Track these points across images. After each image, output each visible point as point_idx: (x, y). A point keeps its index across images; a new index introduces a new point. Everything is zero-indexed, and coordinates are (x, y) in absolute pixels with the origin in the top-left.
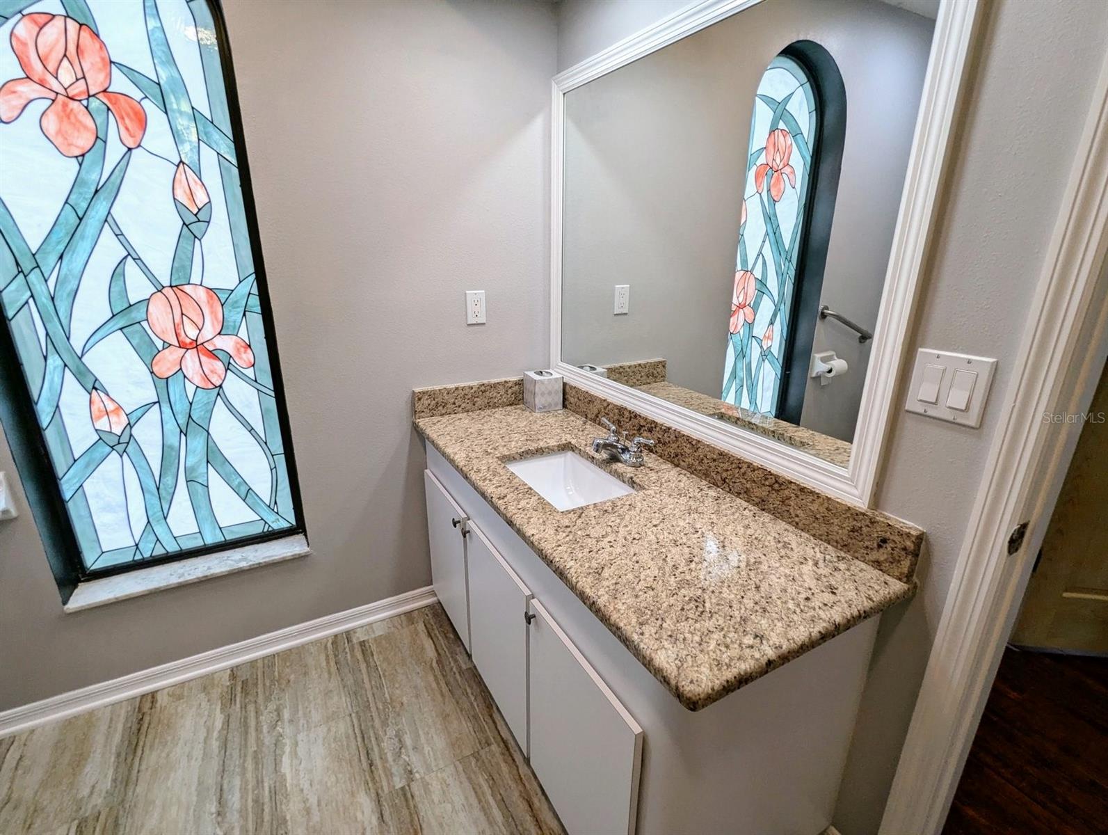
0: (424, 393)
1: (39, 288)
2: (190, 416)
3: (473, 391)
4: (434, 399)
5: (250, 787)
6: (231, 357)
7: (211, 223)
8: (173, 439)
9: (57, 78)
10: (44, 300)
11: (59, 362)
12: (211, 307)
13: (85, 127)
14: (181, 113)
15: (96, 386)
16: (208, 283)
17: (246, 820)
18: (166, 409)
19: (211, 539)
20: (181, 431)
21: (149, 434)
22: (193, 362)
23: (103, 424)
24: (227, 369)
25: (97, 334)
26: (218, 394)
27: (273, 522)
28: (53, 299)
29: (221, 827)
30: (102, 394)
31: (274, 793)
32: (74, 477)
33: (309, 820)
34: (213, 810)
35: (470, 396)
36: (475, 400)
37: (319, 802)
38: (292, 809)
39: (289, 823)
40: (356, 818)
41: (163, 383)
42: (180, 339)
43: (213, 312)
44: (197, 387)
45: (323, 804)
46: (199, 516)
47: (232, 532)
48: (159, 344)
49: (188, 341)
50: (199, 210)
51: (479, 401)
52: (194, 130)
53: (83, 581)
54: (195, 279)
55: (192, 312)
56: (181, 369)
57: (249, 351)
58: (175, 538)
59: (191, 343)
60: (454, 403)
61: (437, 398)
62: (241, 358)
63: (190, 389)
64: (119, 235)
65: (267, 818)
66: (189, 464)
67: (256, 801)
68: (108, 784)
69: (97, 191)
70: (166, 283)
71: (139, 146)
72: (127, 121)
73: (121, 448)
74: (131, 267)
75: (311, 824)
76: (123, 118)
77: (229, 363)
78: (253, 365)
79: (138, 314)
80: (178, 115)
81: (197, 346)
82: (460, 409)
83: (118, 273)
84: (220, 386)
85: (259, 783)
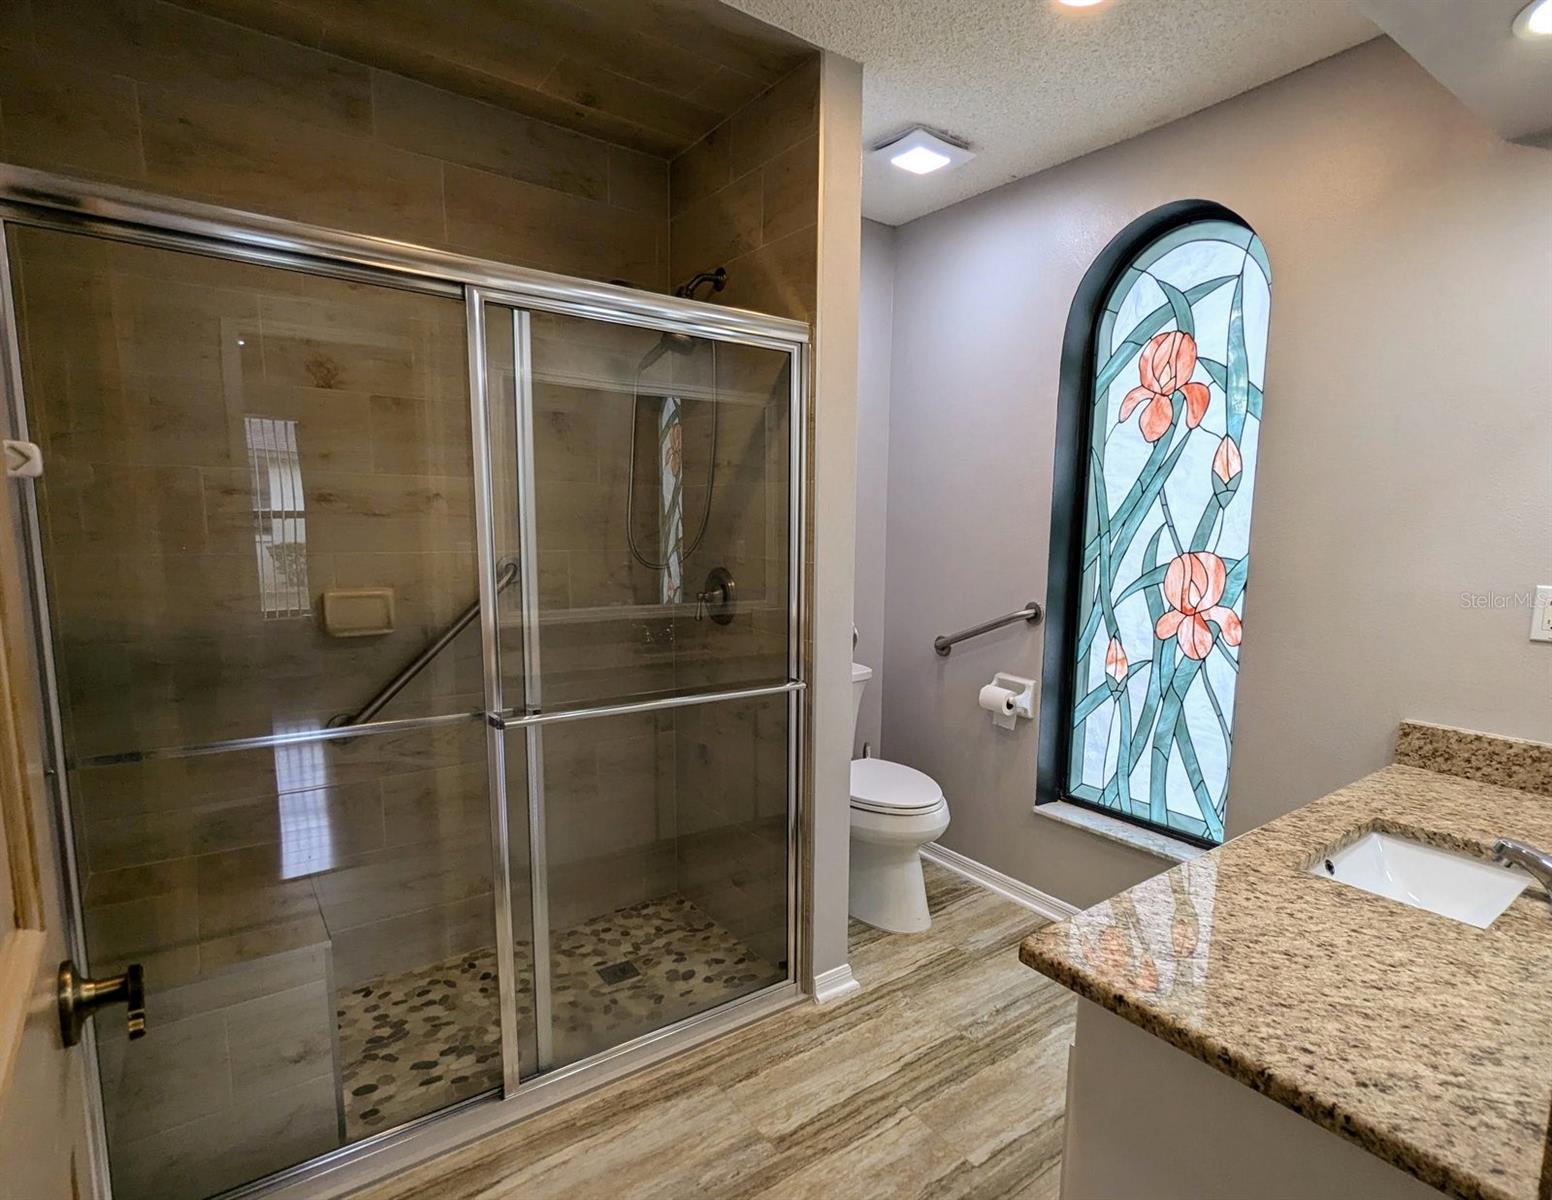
0: (1415, 728)
1: (1105, 548)
2: (1171, 683)
3: (1511, 751)
4: (1431, 742)
5: (1027, 1017)
6: (1221, 630)
7: (1238, 492)
8: (1153, 702)
9: (1158, 381)
10: (1106, 558)
11: (1101, 610)
12: (1217, 575)
13: (1166, 417)
14: (1237, 388)
15: (1116, 635)
16: (1220, 552)
17: (1003, 1028)
18: (1156, 670)
19: (1157, 817)
20: (1161, 695)
21: (1138, 689)
22: (1188, 629)
23: (1111, 670)
24: (1214, 643)
25: (1128, 591)
26: (1200, 667)
27: (1215, 831)
28: (1110, 557)
29: (989, 1017)
30: (1118, 643)
31: (1032, 1034)
32: (1084, 708)
33: (1025, 1067)
34: (998, 1007)
35: (1504, 759)
36: (1515, 768)
37: (1043, 1066)
38: (1027, 1052)
39: (1015, 1055)
40: (1045, 1099)
41: (1160, 643)
42: (1184, 604)
43: (1217, 582)
44: (1185, 655)
45: (1042, 1070)
46: (1154, 787)
47: (1175, 819)
48: (1167, 606)
49: (1189, 607)
50: (1231, 479)
51: (1522, 774)
52: (1245, 403)
53: (1062, 800)
54: (1210, 548)
55: (1199, 580)
56: (1176, 634)
57: (1239, 628)
58: (1131, 799)
59: (1191, 610)
60: (1468, 761)
61: (1437, 742)
62: (1229, 634)
63: (1179, 655)
64: (1165, 505)
65: (1011, 1039)
66: (1159, 731)
67: (1019, 1027)
68: (982, 946)
69: (1160, 468)
70: (1186, 550)
71: (1198, 425)
72: (1195, 406)
73: (1117, 694)
74: (1166, 533)
75: (1023, 1069)
76: (1192, 404)
77: (1218, 637)
78: (1240, 644)
79: (1159, 577)
80: (1235, 392)
81: (1195, 613)
82: (1479, 774)
83: (1155, 539)
84: (1204, 659)
85: (1034, 1021)
